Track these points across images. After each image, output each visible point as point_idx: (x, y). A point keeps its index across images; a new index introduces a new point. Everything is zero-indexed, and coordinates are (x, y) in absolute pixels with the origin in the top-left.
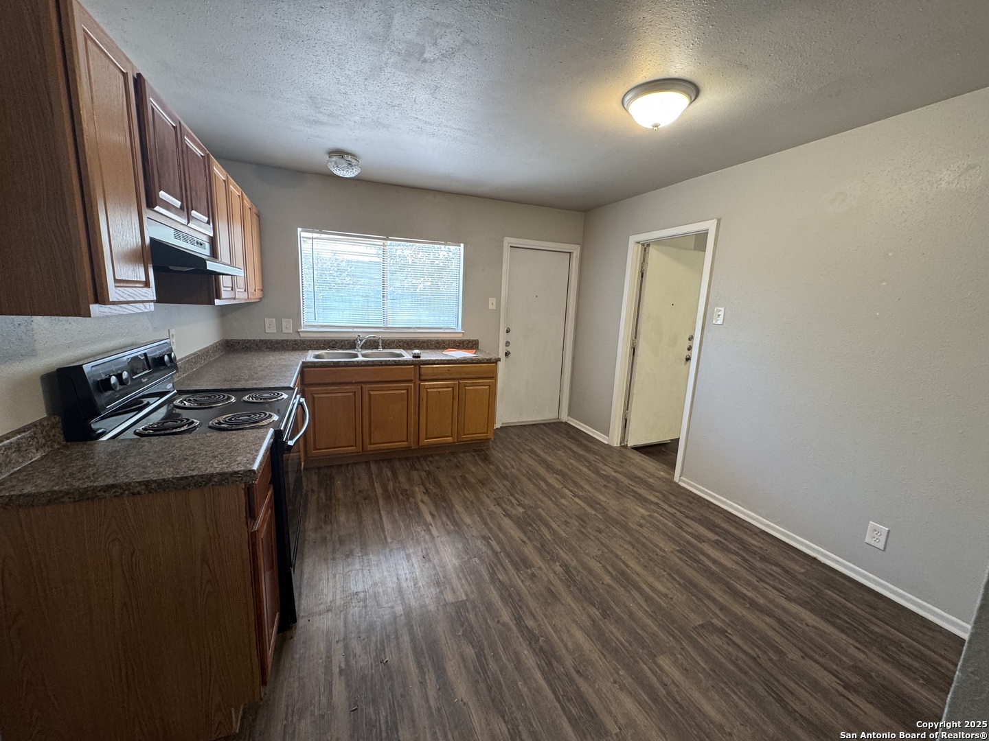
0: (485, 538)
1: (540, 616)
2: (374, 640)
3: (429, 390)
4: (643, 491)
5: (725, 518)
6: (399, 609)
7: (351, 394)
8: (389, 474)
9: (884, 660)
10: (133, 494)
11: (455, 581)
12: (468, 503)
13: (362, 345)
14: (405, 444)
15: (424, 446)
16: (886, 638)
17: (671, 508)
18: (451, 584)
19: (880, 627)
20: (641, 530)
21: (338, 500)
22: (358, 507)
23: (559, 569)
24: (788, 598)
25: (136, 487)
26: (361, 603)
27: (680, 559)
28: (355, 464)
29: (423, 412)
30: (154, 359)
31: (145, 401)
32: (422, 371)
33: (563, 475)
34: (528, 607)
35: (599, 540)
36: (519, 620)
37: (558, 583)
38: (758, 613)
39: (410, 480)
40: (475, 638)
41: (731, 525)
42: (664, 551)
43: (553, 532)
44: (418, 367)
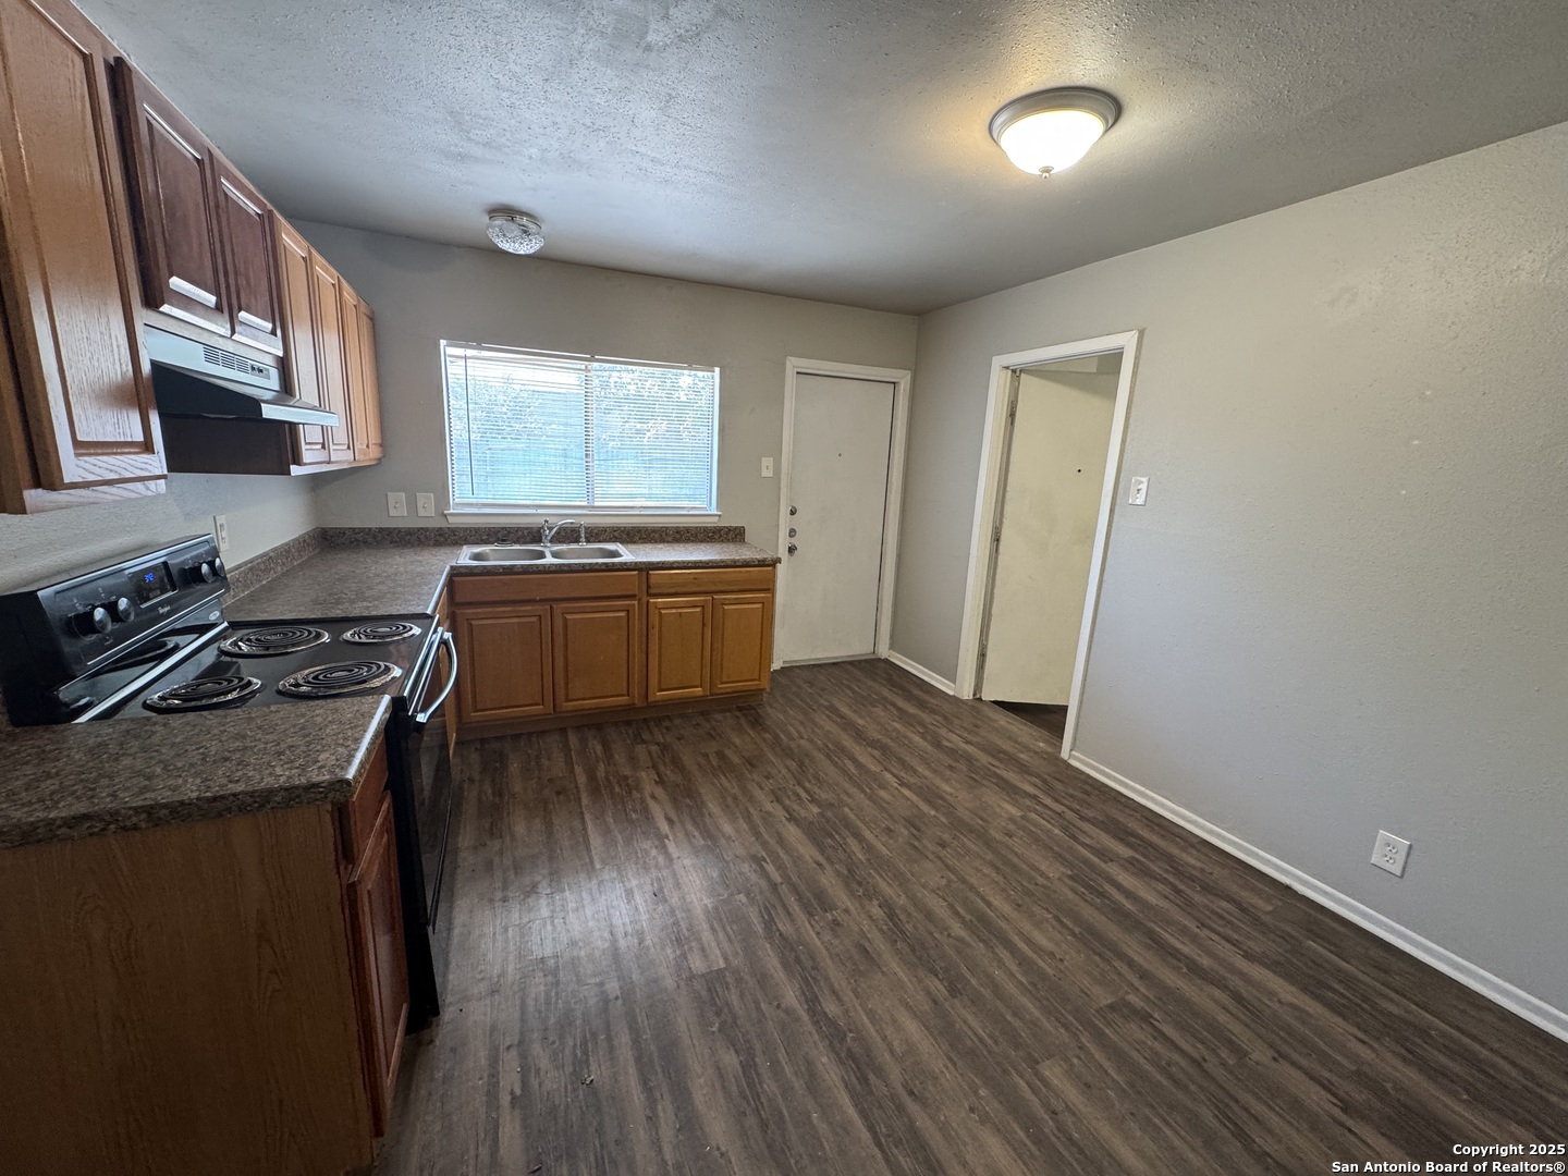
0: (757, 861)
1: (848, 996)
2: (571, 1044)
3: (663, 612)
4: (1011, 776)
5: (1144, 820)
6: (613, 987)
7: (535, 619)
8: (599, 749)
9: (1404, 1059)
10: (125, 829)
11: (707, 936)
12: (729, 799)
13: (553, 536)
14: (624, 700)
15: (655, 702)
16: (1407, 1023)
17: (1056, 804)
18: (699, 940)
19: (1397, 1004)
20: (1010, 842)
21: (513, 796)
22: (545, 809)
23: (877, 911)
24: (1247, 956)
25: (130, 817)
26: (550, 978)
27: (1073, 890)
28: (543, 733)
29: (654, 647)
30: (183, 571)
31: (171, 642)
32: (653, 580)
33: (884, 749)
34: (827, 979)
35: (943, 862)
36: (812, 1003)
37: (874, 935)
38: (1199, 982)
39: (633, 760)
40: (740, 1036)
41: (1153, 830)
42: (1048, 878)
43: (869, 848)
44: (644, 573)
